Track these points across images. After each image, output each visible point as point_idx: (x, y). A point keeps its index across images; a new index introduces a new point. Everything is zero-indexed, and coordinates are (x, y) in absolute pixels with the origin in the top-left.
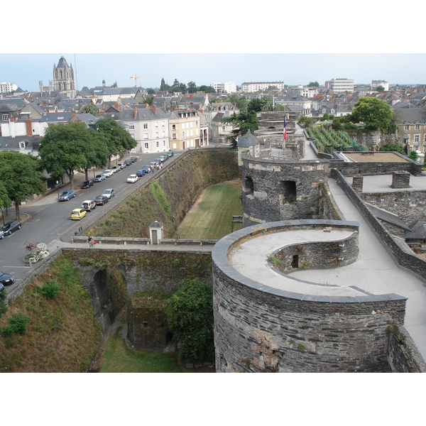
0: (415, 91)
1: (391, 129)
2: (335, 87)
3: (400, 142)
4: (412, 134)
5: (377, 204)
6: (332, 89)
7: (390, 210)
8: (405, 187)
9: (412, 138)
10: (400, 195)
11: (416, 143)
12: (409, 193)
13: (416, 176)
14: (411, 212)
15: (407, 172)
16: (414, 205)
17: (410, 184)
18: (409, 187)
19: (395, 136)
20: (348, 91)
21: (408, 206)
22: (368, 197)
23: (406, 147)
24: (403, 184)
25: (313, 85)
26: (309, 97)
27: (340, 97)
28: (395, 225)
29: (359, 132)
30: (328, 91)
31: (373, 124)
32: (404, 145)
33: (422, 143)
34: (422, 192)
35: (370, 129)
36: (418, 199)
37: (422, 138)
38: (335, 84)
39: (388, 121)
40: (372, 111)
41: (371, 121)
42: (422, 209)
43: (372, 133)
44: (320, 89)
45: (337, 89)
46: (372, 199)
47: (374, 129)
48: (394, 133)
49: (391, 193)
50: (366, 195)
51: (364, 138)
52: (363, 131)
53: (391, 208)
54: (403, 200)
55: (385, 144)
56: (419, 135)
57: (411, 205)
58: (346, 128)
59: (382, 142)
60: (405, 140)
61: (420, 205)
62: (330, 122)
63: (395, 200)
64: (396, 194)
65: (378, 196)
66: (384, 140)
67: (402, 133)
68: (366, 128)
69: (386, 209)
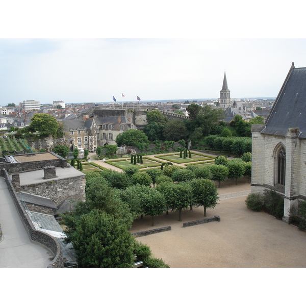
0: (83, 107)
1: (59, 135)
2: (26, 107)
3: (68, 143)
4: (76, 137)
5: (33, 193)
6: (24, 108)
7: (43, 196)
8: (53, 178)
9: (76, 140)
10: (49, 184)
11: (79, 143)
12: (56, 182)
13: (63, 168)
14: (59, 195)
15: (53, 167)
16: (61, 190)
17: (56, 175)
18: (56, 177)
19: (63, 140)
20: (35, 109)
21: (56, 191)
22: (26, 188)
23: (72, 146)
24: (51, 175)
25: (11, 106)
26: (7, 114)
27: (29, 114)
28: (45, 207)
29: (36, 139)
30: (21, 109)
31: (45, 132)
32: (71, 145)
33: (83, 142)
34: (65, 179)
35: (44, 136)
36: (63, 185)
37: (83, 140)
38: (26, 104)
39: (56, 130)
40: (44, 123)
41: (43, 130)
42: (67, 191)
43: (46, 139)
44: (15, 108)
45: (28, 108)
46: (29, 189)
47: (46, 136)
48: (62, 137)
49: (43, 183)
50: (24, 187)
51: (40, 143)
52: (39, 138)
53: (44, 194)
54: (52, 187)
55: (57, 145)
56: (81, 137)
57: (58, 190)
58: (26, 136)
59: (54, 144)
60: (71, 142)
61: (65, 189)
62: (15, 132)
63: (47, 188)
64: (46, 183)
65: (33, 187)
66: (56, 143)
67: (68, 136)
68: (41, 135)
69: (41, 195)
